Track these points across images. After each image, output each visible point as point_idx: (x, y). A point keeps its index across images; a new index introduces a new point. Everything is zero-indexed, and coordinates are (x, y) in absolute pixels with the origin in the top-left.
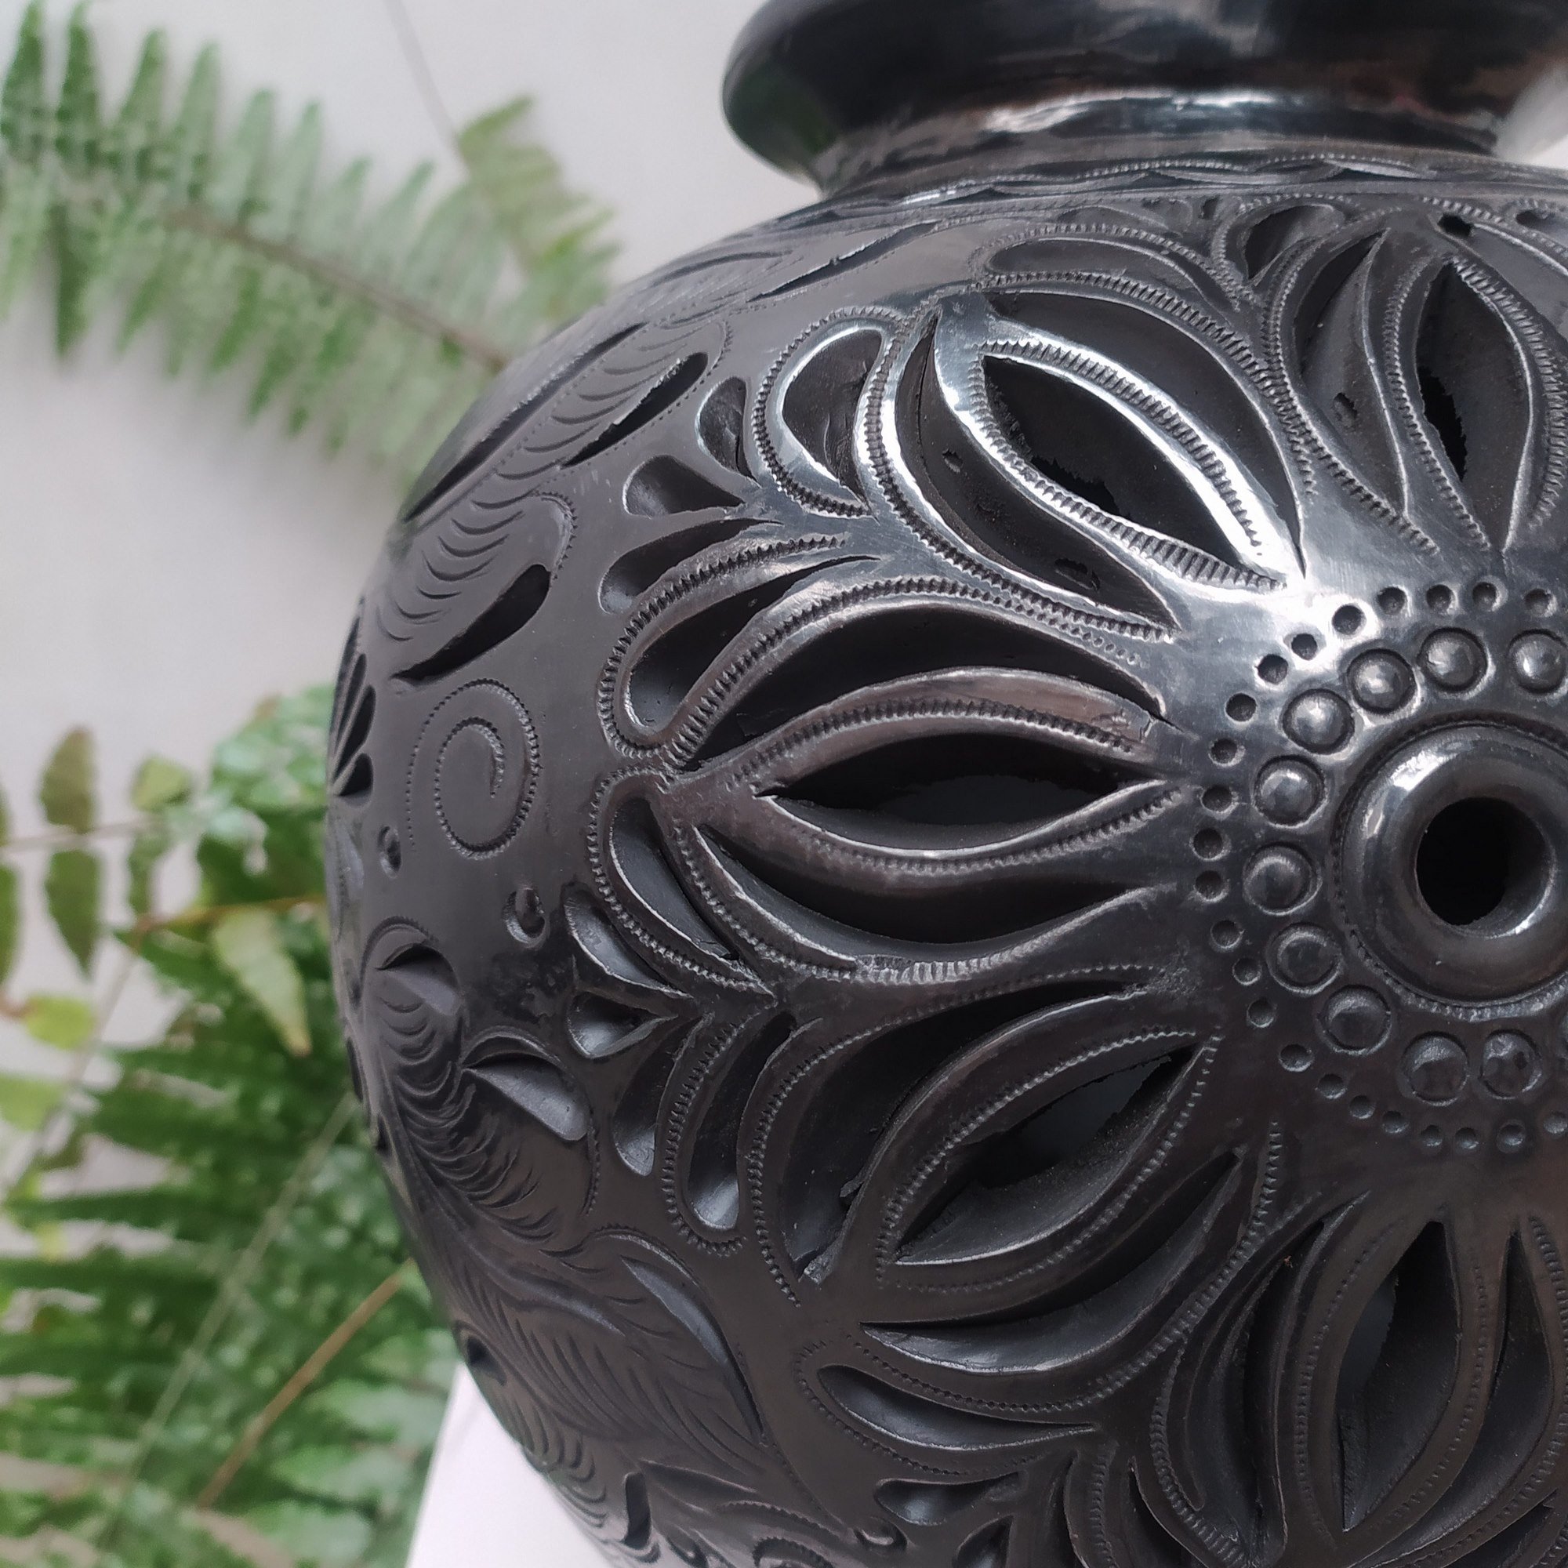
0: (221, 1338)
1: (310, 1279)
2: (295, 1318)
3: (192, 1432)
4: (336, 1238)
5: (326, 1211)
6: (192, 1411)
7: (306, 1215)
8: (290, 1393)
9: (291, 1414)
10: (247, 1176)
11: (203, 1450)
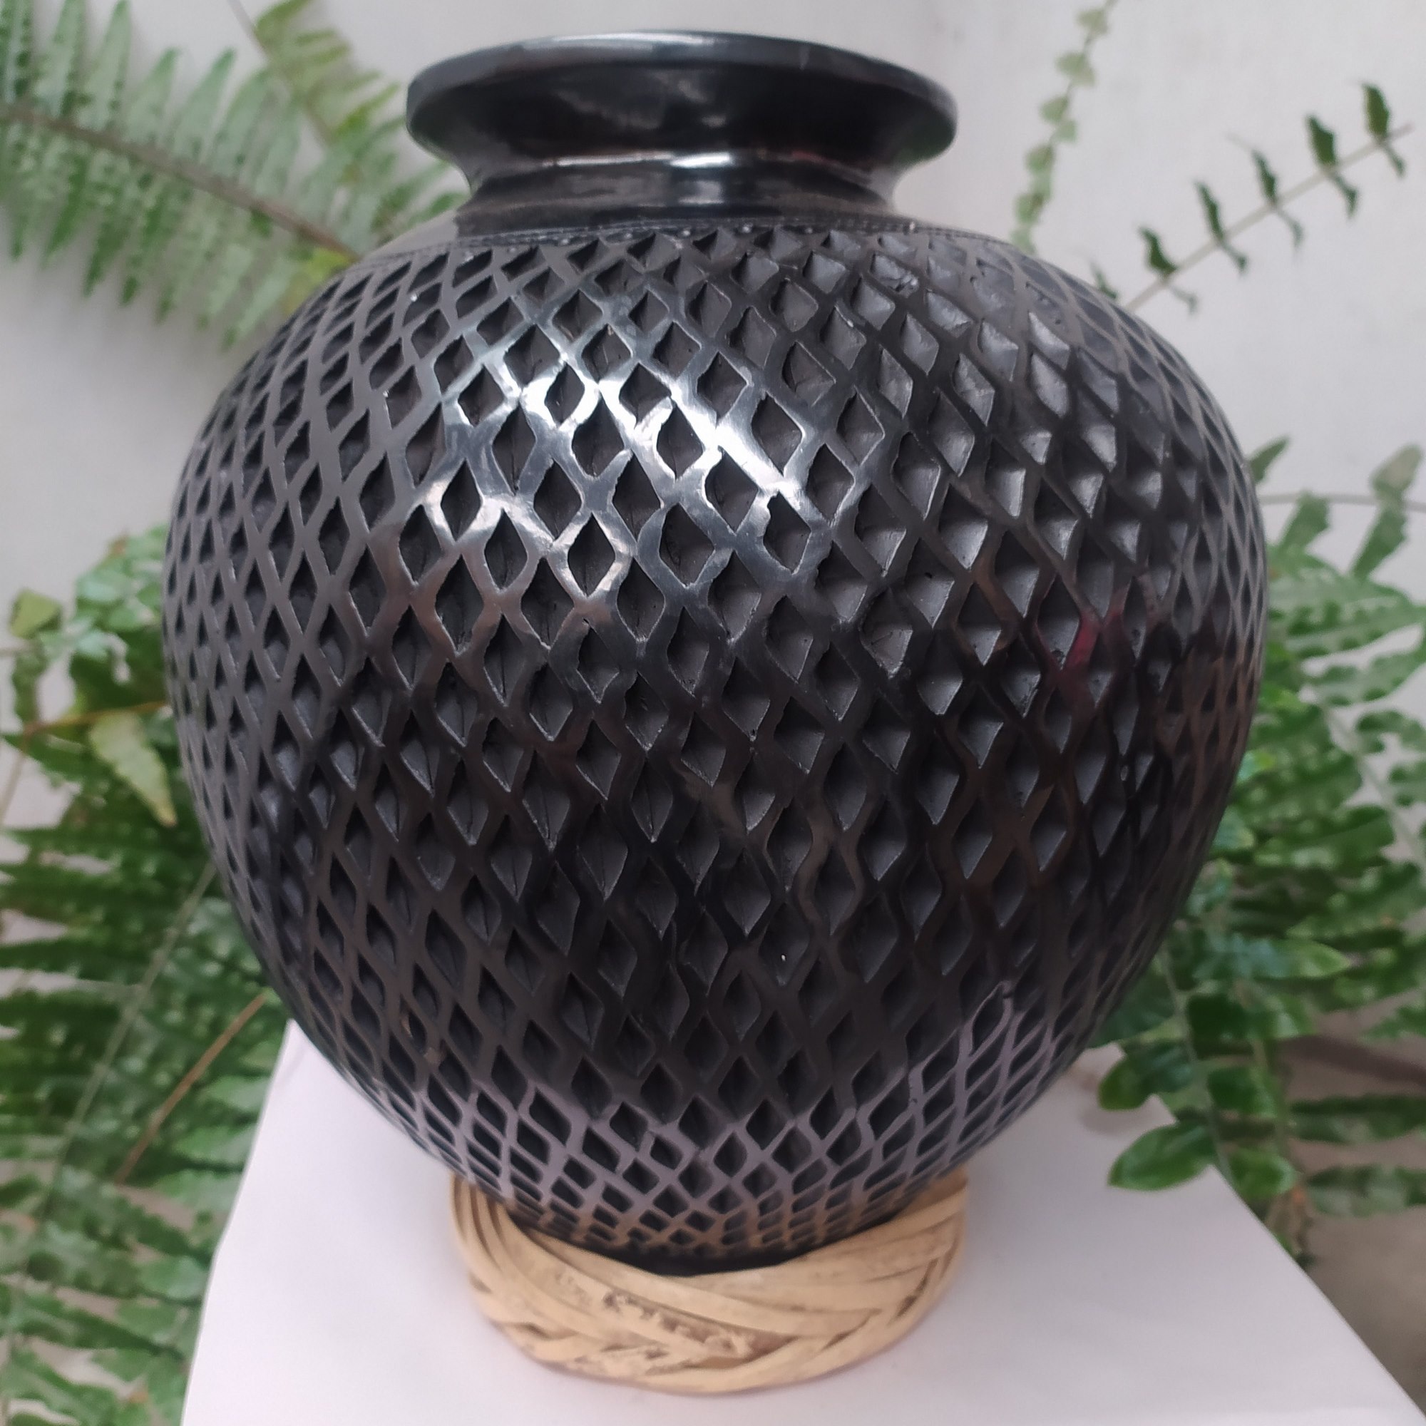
0: (123, 1052)
1: (193, 1002)
2: (183, 1032)
3: (106, 1125)
4: (212, 969)
5: (202, 949)
6: (106, 1110)
7: (185, 953)
8: (183, 1090)
9: (185, 1106)
10: (135, 926)
11: (116, 1137)
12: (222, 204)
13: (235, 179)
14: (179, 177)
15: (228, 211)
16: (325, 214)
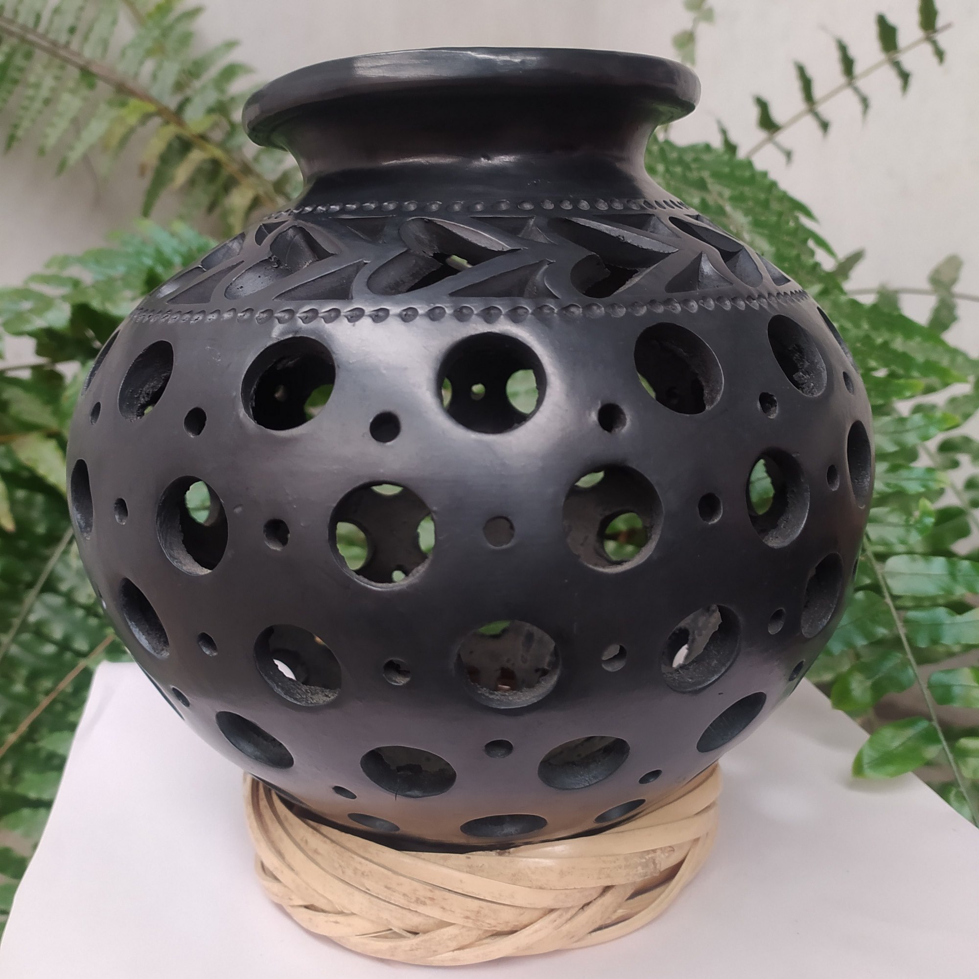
1: (33, 677)
4: (49, 649)
5: (40, 634)
7: (26, 637)
12: (57, 62)
13: (68, 44)
14: (23, 40)
15: (62, 68)
16: (136, 75)
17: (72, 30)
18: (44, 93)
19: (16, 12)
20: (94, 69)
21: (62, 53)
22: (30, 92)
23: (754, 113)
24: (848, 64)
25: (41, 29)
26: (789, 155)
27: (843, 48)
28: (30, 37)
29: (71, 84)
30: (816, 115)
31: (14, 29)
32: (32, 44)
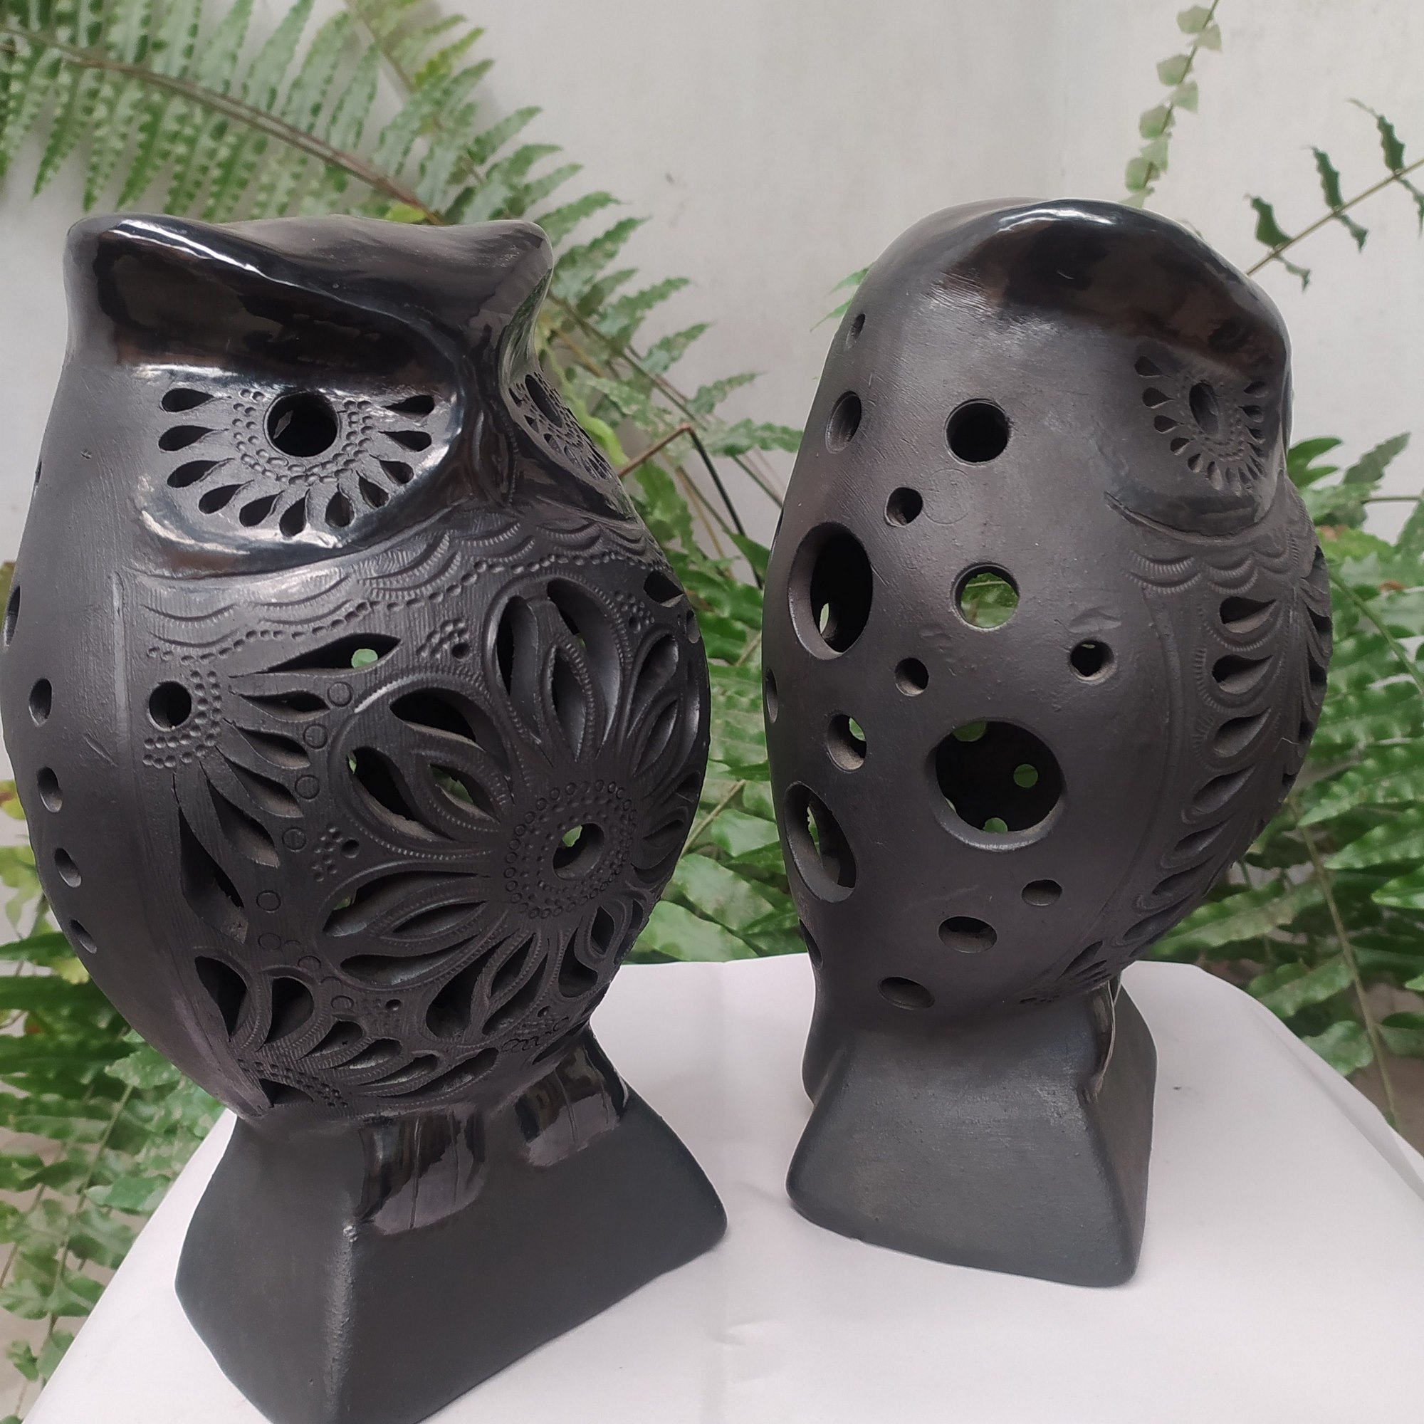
12: (298, 153)
13: (311, 127)
14: (254, 126)
15: (303, 162)
16: (401, 166)
17: (316, 110)
18: (280, 197)
19: (245, 88)
20: (344, 162)
21: (302, 140)
22: (262, 197)
23: (1254, 217)
24: (1394, 152)
25: (275, 112)
26: (1305, 276)
27: (1386, 129)
28: (262, 121)
29: (315, 184)
30: (1345, 220)
31: (244, 112)
32: (265, 129)
